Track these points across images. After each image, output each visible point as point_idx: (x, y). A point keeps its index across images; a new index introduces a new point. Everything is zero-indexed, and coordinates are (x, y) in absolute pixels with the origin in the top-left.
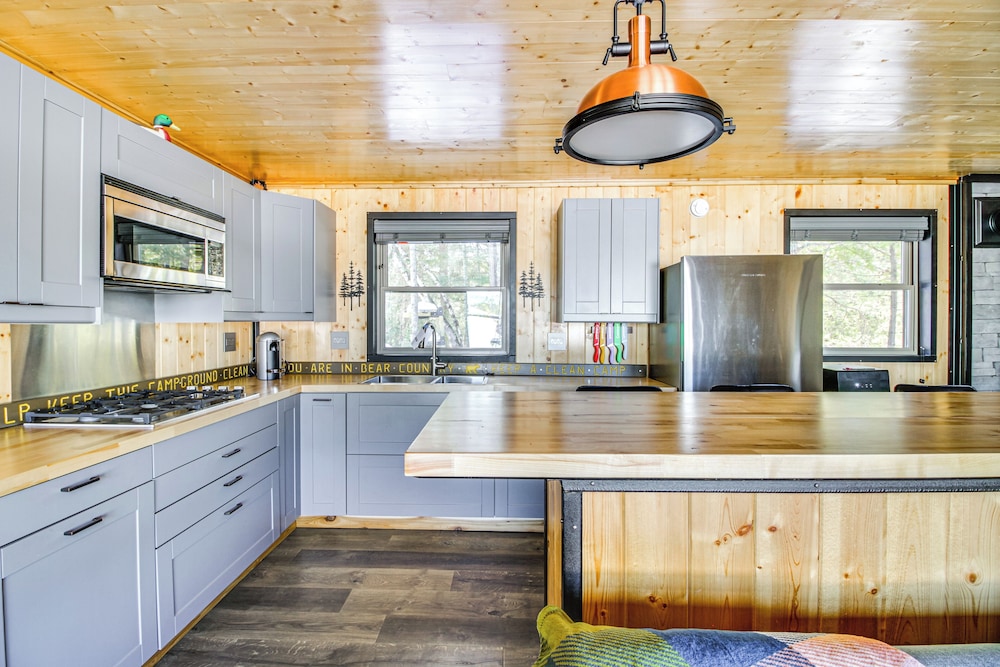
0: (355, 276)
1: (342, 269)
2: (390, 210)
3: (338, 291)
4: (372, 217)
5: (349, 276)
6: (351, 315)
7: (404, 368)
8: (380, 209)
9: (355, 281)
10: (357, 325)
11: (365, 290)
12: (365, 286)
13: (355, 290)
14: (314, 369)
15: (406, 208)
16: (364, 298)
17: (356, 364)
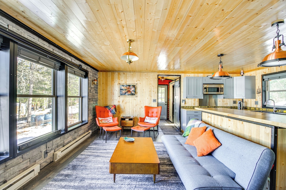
0: (259, 89)
1: (257, 88)
2: (266, 73)
3: (256, 92)
4: (263, 76)
5: (258, 89)
6: (259, 97)
7: (269, 110)
8: (264, 74)
9: (259, 90)
10: (260, 100)
11: (261, 92)
12: (261, 91)
13: (259, 92)
14: (251, 109)
15: (270, 73)
16: (261, 93)
17: (259, 108)
